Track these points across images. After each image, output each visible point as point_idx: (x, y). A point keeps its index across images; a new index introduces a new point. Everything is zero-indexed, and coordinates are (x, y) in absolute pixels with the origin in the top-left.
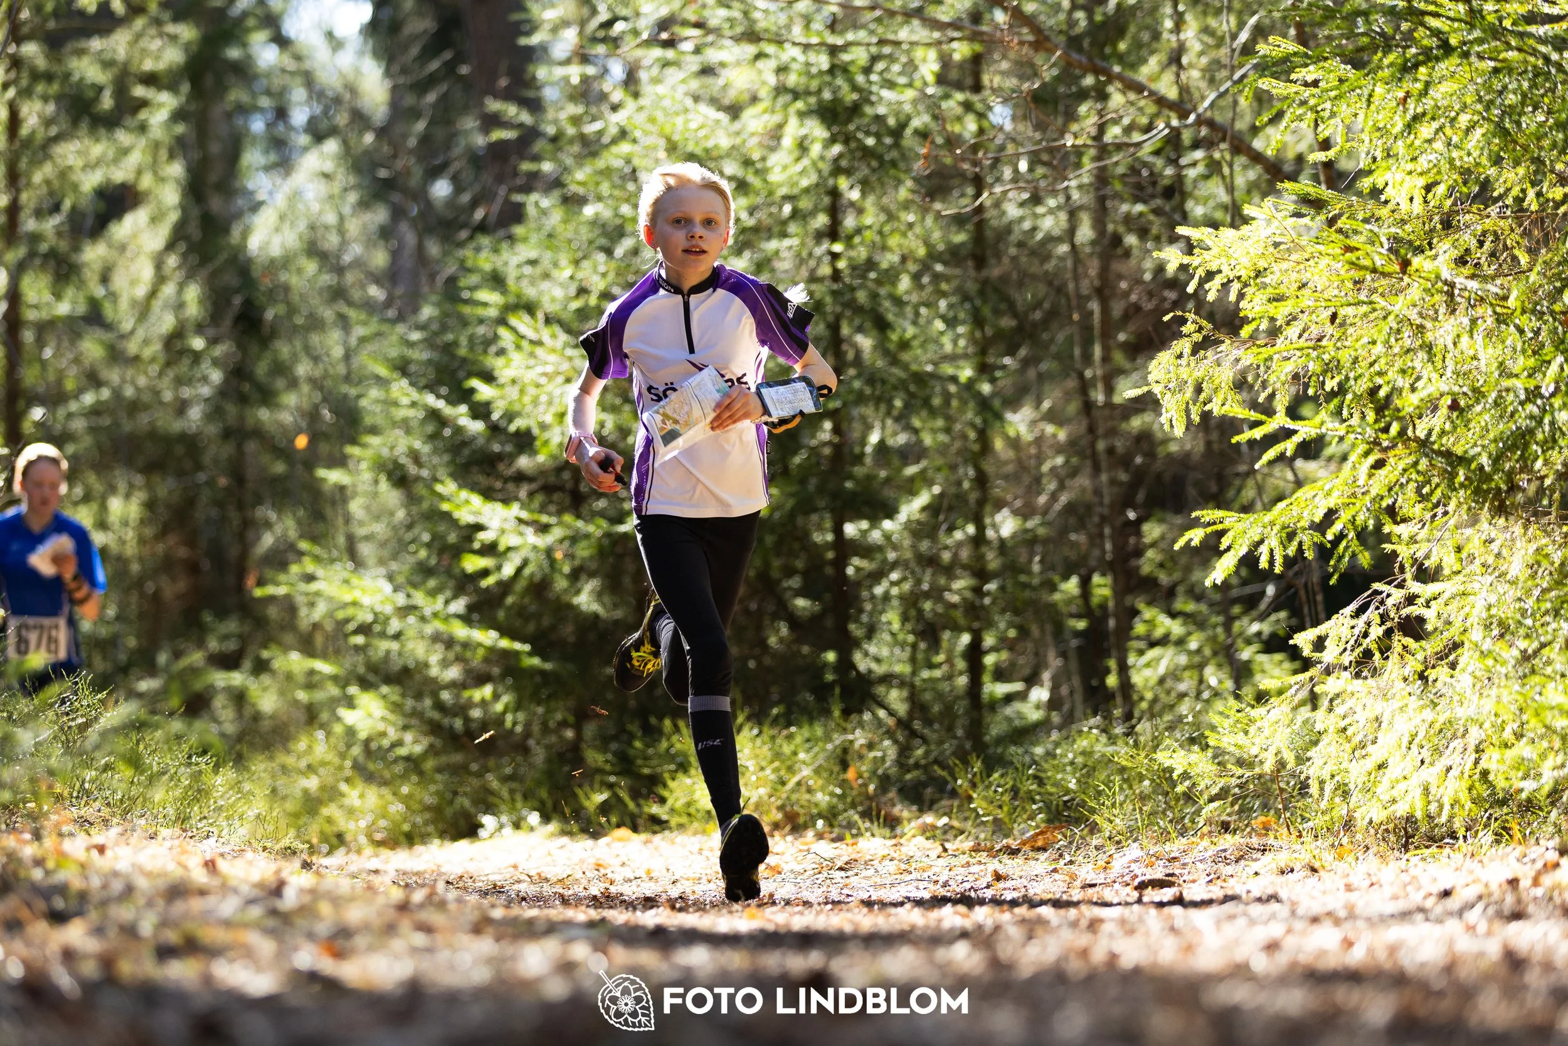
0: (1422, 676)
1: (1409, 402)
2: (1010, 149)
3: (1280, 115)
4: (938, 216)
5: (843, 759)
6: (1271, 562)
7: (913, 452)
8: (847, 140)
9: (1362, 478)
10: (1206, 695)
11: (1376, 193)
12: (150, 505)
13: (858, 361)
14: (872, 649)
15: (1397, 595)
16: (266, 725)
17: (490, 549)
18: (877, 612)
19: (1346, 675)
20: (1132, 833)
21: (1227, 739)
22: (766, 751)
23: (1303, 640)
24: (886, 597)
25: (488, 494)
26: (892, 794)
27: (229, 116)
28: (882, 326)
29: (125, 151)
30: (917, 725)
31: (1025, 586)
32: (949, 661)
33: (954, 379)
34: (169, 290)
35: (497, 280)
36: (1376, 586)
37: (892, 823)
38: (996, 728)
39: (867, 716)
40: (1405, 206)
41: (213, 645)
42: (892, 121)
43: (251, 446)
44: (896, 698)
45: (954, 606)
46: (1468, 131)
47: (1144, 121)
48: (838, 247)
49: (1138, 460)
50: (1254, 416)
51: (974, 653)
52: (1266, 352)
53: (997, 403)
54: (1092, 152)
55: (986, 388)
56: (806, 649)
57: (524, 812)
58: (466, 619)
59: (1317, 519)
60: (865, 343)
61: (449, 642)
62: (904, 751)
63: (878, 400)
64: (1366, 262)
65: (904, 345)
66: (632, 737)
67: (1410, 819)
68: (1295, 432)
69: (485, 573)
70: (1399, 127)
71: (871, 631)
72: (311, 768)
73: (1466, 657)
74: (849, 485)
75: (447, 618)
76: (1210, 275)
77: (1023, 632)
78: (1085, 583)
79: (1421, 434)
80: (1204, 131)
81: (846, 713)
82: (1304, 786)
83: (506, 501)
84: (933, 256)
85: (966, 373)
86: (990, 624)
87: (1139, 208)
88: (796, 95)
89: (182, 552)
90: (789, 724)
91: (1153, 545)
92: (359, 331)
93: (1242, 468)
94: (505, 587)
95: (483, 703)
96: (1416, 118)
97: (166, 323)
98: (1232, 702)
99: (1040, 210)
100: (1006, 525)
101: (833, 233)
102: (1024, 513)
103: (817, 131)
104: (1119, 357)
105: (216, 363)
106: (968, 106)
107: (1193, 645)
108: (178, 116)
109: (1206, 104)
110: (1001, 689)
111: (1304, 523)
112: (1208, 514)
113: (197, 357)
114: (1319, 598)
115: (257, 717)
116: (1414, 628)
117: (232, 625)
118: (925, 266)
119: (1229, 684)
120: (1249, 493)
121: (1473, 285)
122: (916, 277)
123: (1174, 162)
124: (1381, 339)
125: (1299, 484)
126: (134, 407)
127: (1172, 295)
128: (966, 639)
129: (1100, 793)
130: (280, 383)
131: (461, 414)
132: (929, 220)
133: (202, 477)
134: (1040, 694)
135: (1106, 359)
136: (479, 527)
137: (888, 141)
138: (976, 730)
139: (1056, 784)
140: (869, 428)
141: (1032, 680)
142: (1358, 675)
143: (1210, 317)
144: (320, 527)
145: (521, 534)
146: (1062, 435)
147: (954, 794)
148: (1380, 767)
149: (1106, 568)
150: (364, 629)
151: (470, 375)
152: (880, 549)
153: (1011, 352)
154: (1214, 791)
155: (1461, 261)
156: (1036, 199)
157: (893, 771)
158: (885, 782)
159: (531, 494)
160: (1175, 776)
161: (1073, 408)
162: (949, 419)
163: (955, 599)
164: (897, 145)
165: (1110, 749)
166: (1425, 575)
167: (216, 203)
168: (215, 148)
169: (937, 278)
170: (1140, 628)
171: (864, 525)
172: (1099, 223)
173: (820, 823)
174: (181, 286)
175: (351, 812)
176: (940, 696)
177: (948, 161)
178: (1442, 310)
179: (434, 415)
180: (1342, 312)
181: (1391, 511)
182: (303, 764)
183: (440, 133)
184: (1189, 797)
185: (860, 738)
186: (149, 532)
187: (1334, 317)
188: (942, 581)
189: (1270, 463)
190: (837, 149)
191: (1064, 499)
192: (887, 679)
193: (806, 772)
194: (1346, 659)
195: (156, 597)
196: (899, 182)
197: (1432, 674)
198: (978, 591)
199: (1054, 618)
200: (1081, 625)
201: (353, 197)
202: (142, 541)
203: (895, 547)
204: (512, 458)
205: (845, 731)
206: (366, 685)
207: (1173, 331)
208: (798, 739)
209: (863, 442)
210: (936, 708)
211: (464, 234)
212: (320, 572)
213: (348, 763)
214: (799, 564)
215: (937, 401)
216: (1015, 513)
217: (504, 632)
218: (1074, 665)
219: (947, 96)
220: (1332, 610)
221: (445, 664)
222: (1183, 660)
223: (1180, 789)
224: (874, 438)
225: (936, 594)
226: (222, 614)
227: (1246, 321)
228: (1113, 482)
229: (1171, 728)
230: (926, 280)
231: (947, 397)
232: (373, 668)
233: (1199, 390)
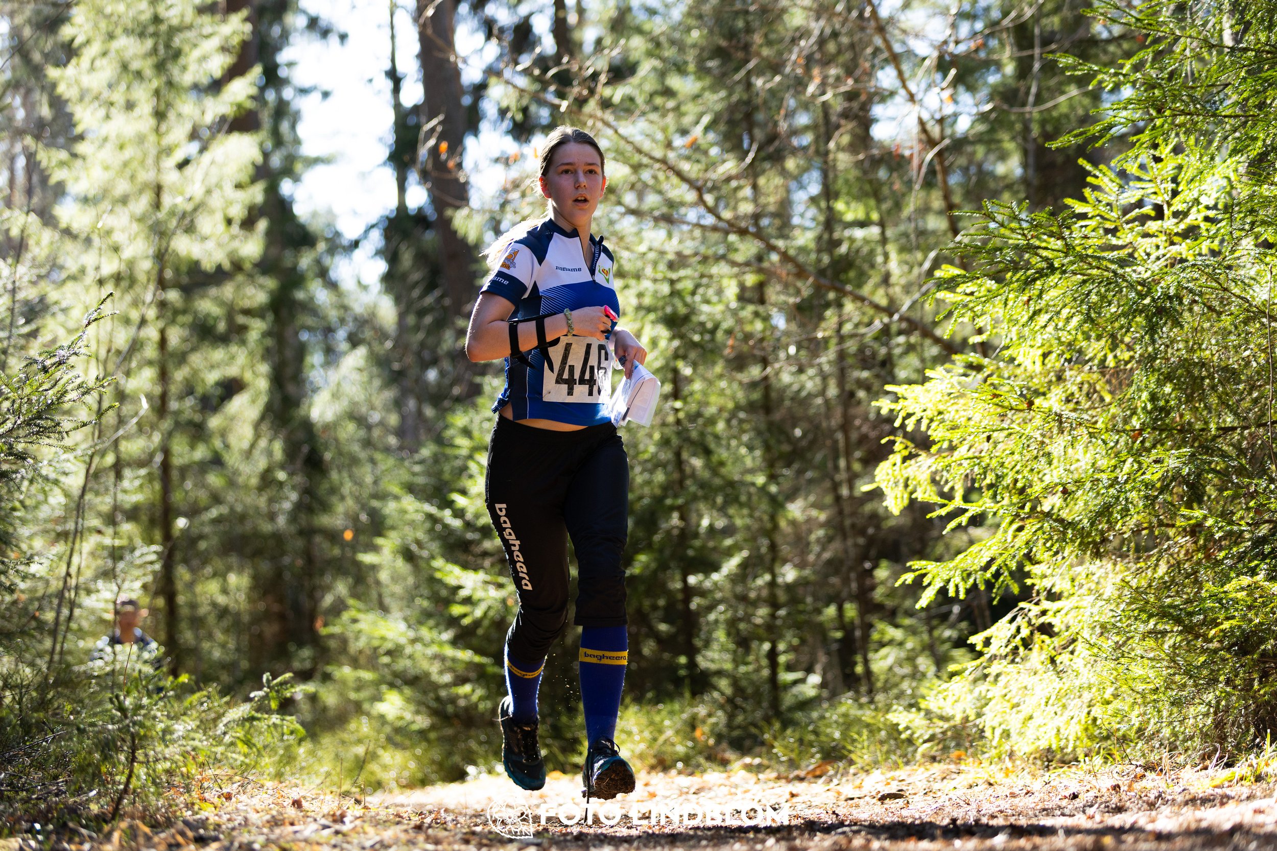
0: (1053, 661)
1: (1036, 490)
2: (784, 340)
3: (950, 314)
4: (741, 383)
5: (692, 724)
6: (957, 592)
7: (729, 531)
8: (682, 337)
9: (1010, 539)
10: (918, 676)
11: (1012, 360)
12: (255, 578)
13: (693, 475)
14: (710, 654)
15: (1035, 610)
16: (331, 713)
17: (468, 601)
18: (710, 633)
19: (1004, 662)
20: (876, 764)
21: (932, 702)
22: (644, 720)
23: (977, 640)
24: (716, 621)
25: (465, 566)
26: (724, 745)
27: (297, 333)
28: (707, 452)
29: (233, 358)
30: (739, 700)
31: (801, 612)
32: (757, 660)
33: (753, 484)
34: (263, 443)
35: (466, 432)
36: (1022, 604)
37: (724, 763)
38: (788, 700)
39: (706, 698)
40: (1030, 368)
41: (297, 665)
42: (709, 325)
43: (318, 539)
44: (724, 684)
45: (757, 626)
46: (1068, 320)
47: (866, 320)
48: (678, 404)
49: (871, 531)
50: (942, 501)
51: (772, 655)
52: (948, 460)
53: (780, 498)
54: (834, 341)
55: (773, 489)
56: (666, 656)
57: (494, 762)
58: (454, 643)
59: (983, 564)
60: (697, 463)
61: (442, 658)
62: (731, 717)
63: (705, 498)
64: (1006, 404)
65: (722, 464)
66: (559, 714)
67: (1049, 750)
68: (966, 510)
69: (465, 615)
70: (1025, 318)
71: (707, 644)
72: (360, 741)
73: (1080, 646)
74: (691, 553)
75: (441, 644)
76: (909, 415)
77: (803, 641)
78: (840, 609)
79: (1046, 508)
80: (904, 325)
81: (694, 694)
82: (983, 731)
83: (476, 569)
84: (738, 407)
85: (760, 480)
86: (781, 637)
87: (865, 374)
88: (649, 310)
89: (276, 607)
90: (657, 703)
91: (882, 583)
92: (382, 467)
93: (935, 533)
94: (477, 623)
95: (466, 697)
96: (1036, 313)
97: (262, 464)
98: (935, 681)
99: (803, 377)
100: (789, 574)
101: (676, 394)
102: (801, 566)
103: (663, 333)
104: (857, 467)
105: (294, 488)
106: (756, 314)
107: (909, 645)
108: (266, 334)
109: (904, 308)
110: (789, 677)
111: (977, 567)
112: (916, 564)
113: (281, 484)
114: (987, 613)
115: (325, 709)
116: (1047, 629)
117: (306, 653)
118: (733, 414)
119: (932, 669)
120: (940, 549)
121: (1074, 415)
122: (728, 421)
123: (887, 344)
124: (1017, 451)
125: (971, 542)
126: (242, 518)
127: (887, 427)
128: (766, 646)
129: (854, 741)
130: (334, 499)
131: (447, 515)
132: (735, 386)
133: (287, 560)
134: (815, 679)
135: (849, 467)
136: (460, 587)
137: (707, 337)
138: (775, 703)
139: (827, 735)
140: (700, 516)
141: (809, 670)
142: (1013, 661)
143: (912, 440)
144: (360, 589)
145: (486, 590)
146: (823, 517)
147: (763, 743)
148: (1031, 718)
149: (852, 598)
150: (389, 653)
151: (452, 491)
152: (710, 591)
153: (788, 465)
154: (926, 737)
155: (1068, 401)
156: (801, 370)
157: (725, 730)
158: (719, 737)
159: (492, 565)
160: (901, 728)
161: (829, 499)
162: (752, 509)
163: (758, 621)
164: (713, 340)
165: (859, 713)
166: (1053, 596)
167: (291, 388)
168: (289, 353)
169: (741, 421)
170: (875, 636)
171: (700, 577)
172: (841, 383)
173: (680, 765)
174: (271, 441)
175: (385, 767)
176: (752, 683)
177: (745, 348)
178: (1055, 431)
179: (430, 517)
180: (995, 435)
181: (1029, 557)
182: (353, 738)
183: (431, 341)
184: (910, 741)
185: (702, 710)
186: (255, 595)
187: (989, 438)
188: (750, 610)
189: (953, 530)
190: (676, 343)
191: (827, 555)
192: (720, 673)
193: (669, 733)
194: (1004, 651)
195: (260, 636)
196: (714, 363)
197: (1058, 659)
198: (773, 616)
199: (821, 631)
200: (839, 635)
201: (377, 383)
202: (250, 599)
203: (720, 590)
204: (478, 542)
205: (692, 706)
206: (392, 686)
207: (888, 449)
208: (664, 713)
209: (698, 525)
210: (750, 691)
211: (446, 403)
212: (360, 616)
213: (382, 737)
214: (661, 602)
215: (743, 498)
216: (796, 566)
217: (478, 651)
218: (836, 660)
219: (743, 308)
220: (995, 619)
221: (441, 672)
222: (903, 655)
223: (903, 736)
224: (705, 523)
225: (747, 618)
226: (301, 645)
227: (934, 443)
228: (856, 545)
229: (897, 697)
230: (734, 422)
231: (750, 495)
232: (396, 675)
233: (906, 486)
